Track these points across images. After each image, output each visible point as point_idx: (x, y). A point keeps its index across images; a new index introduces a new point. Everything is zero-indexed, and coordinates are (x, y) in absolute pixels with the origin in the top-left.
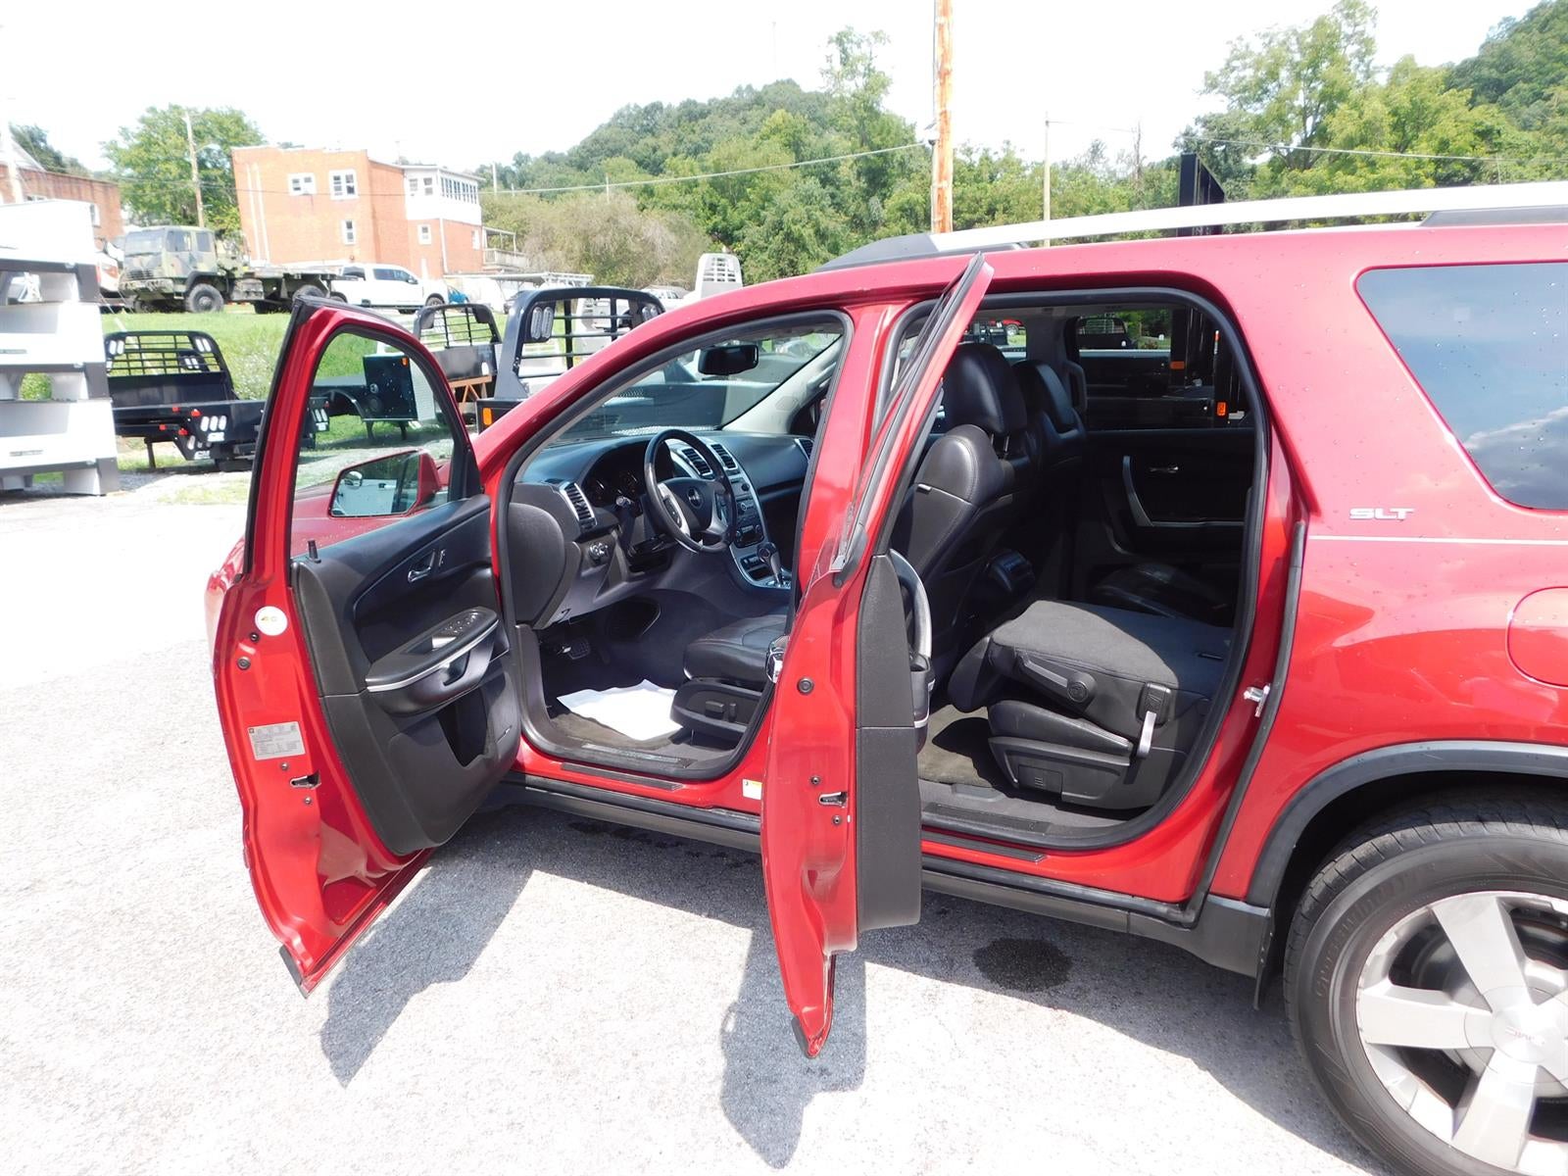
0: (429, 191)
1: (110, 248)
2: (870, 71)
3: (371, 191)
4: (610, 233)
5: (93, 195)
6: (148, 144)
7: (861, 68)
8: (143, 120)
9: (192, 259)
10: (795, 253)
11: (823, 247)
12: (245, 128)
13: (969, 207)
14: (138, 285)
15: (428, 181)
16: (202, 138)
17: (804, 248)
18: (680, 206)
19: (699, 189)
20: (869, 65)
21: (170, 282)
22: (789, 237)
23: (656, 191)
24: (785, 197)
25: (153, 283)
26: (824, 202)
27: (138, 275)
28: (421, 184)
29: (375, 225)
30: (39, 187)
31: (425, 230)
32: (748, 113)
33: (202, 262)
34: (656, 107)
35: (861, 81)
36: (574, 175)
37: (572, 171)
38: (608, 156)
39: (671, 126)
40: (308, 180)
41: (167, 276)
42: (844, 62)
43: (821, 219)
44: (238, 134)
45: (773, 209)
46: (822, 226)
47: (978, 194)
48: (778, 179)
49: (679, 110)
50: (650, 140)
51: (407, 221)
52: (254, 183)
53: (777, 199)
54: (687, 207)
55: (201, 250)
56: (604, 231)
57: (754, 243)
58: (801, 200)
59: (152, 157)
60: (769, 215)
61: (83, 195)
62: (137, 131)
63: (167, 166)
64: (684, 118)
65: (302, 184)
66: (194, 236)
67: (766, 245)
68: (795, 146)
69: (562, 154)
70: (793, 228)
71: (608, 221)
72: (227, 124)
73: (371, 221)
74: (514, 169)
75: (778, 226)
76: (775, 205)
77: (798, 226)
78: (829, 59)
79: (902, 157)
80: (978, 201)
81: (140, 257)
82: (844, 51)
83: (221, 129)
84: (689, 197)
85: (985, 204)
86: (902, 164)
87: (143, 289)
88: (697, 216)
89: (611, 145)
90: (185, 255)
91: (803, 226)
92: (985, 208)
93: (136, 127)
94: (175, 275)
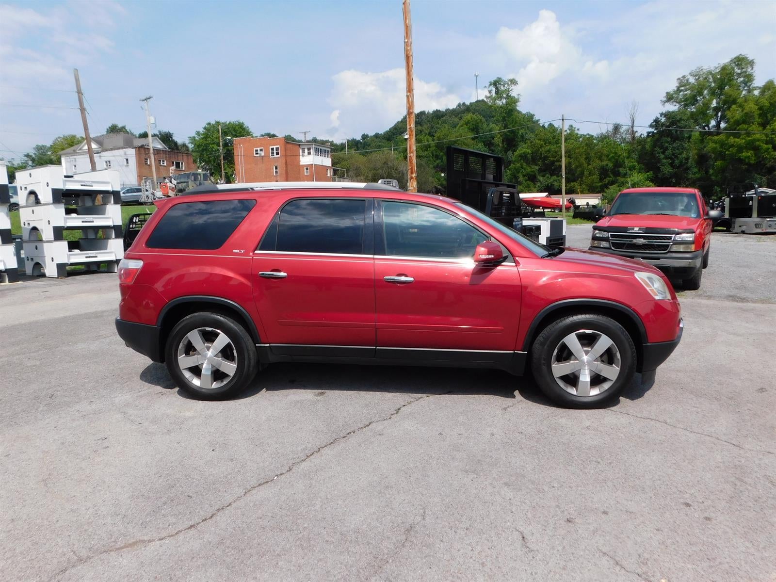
0: (309, 153)
1: (173, 181)
2: (508, 97)
3: (285, 154)
4: (384, 169)
5: (183, 158)
6: (206, 137)
7: (504, 96)
8: (205, 128)
12: (244, 129)
15: (309, 149)
16: (227, 134)
18: (422, 156)
19: (431, 149)
20: (508, 94)
28: (306, 151)
29: (286, 167)
30: (163, 156)
31: (307, 169)
32: (463, 115)
34: (423, 112)
35: (504, 101)
36: (385, 143)
37: (385, 141)
39: (429, 121)
40: (261, 150)
42: (497, 92)
44: (241, 132)
49: (432, 114)
51: (300, 165)
52: (241, 152)
54: (425, 157)
55: (204, 180)
56: (382, 168)
59: (207, 142)
61: (180, 159)
62: (202, 132)
63: (213, 146)
64: (433, 118)
65: (259, 152)
66: (202, 175)
68: (475, 129)
69: (381, 134)
71: (384, 164)
72: (237, 128)
73: (284, 165)
74: (361, 141)
78: (490, 92)
79: (522, 133)
81: (183, 183)
82: (497, 88)
83: (235, 131)
84: (426, 153)
86: (522, 136)
88: (429, 160)
90: (198, 183)
93: (202, 130)
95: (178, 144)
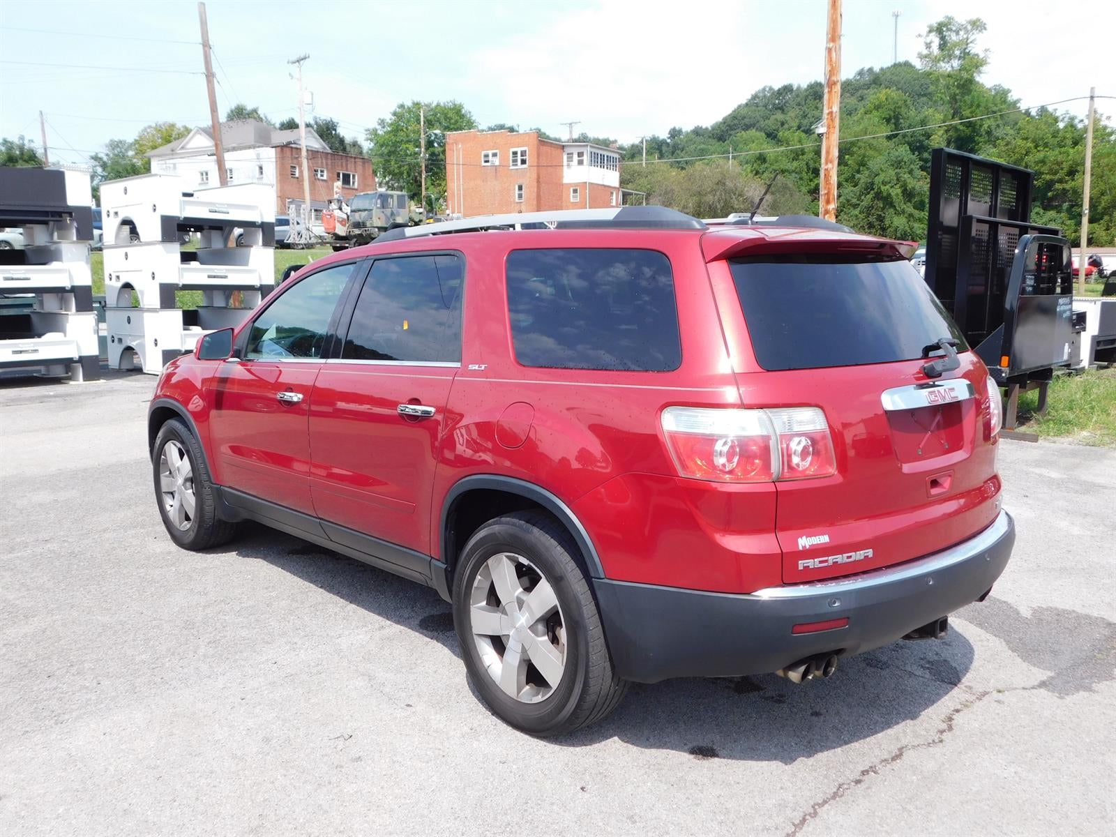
0: (580, 162)
1: (344, 206)
2: (965, 54)
3: (538, 163)
4: (718, 193)
5: (355, 167)
6: (396, 130)
7: (957, 53)
8: (395, 114)
9: (392, 214)
10: (883, 209)
11: (909, 204)
12: (462, 116)
13: (1051, 169)
14: (357, 231)
15: (580, 154)
16: (433, 125)
17: (892, 205)
18: (787, 171)
19: (805, 157)
20: (965, 49)
21: (376, 230)
22: (878, 196)
23: (768, 159)
24: (876, 162)
25: (366, 230)
26: (912, 166)
27: (357, 225)
28: (575, 158)
29: (538, 187)
30: (322, 163)
31: (575, 191)
32: (866, 92)
33: (399, 215)
34: (787, 89)
35: (956, 63)
36: (716, 145)
37: (714, 141)
38: (743, 130)
39: (799, 104)
40: (495, 155)
41: (375, 225)
42: (943, 46)
43: (908, 181)
44: (457, 122)
45: (867, 173)
46: (909, 187)
47: (1060, 158)
48: (871, 146)
49: (806, 90)
50: (779, 116)
51: (563, 185)
52: (458, 158)
53: (870, 164)
54: (793, 171)
55: (399, 208)
56: (713, 191)
57: (848, 201)
58: (893, 165)
59: (398, 140)
60: (863, 178)
61: (349, 168)
62: (390, 122)
63: (407, 146)
64: (810, 97)
65: (490, 158)
66: (395, 198)
67: (858, 202)
68: (894, 119)
69: (707, 129)
70: (883, 188)
71: (718, 184)
72: (450, 115)
73: (535, 184)
74: (669, 141)
75: (870, 187)
76: (868, 169)
77: (887, 187)
78: (928, 46)
79: (989, 127)
80: (1059, 164)
81: (360, 213)
82: (943, 38)
83: (446, 118)
84: (795, 164)
85: (1066, 166)
86: (989, 133)
87: (359, 234)
88: (801, 179)
89: (747, 121)
90: (388, 211)
91: (892, 187)
92: (1065, 170)
93: (389, 118)
94: (379, 225)
95: (346, 142)
